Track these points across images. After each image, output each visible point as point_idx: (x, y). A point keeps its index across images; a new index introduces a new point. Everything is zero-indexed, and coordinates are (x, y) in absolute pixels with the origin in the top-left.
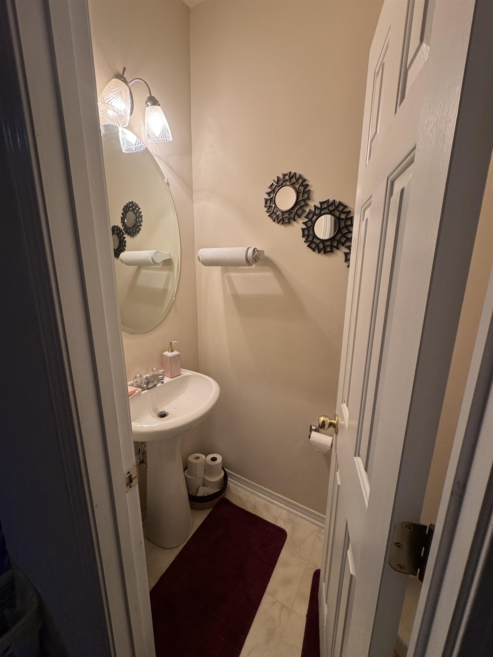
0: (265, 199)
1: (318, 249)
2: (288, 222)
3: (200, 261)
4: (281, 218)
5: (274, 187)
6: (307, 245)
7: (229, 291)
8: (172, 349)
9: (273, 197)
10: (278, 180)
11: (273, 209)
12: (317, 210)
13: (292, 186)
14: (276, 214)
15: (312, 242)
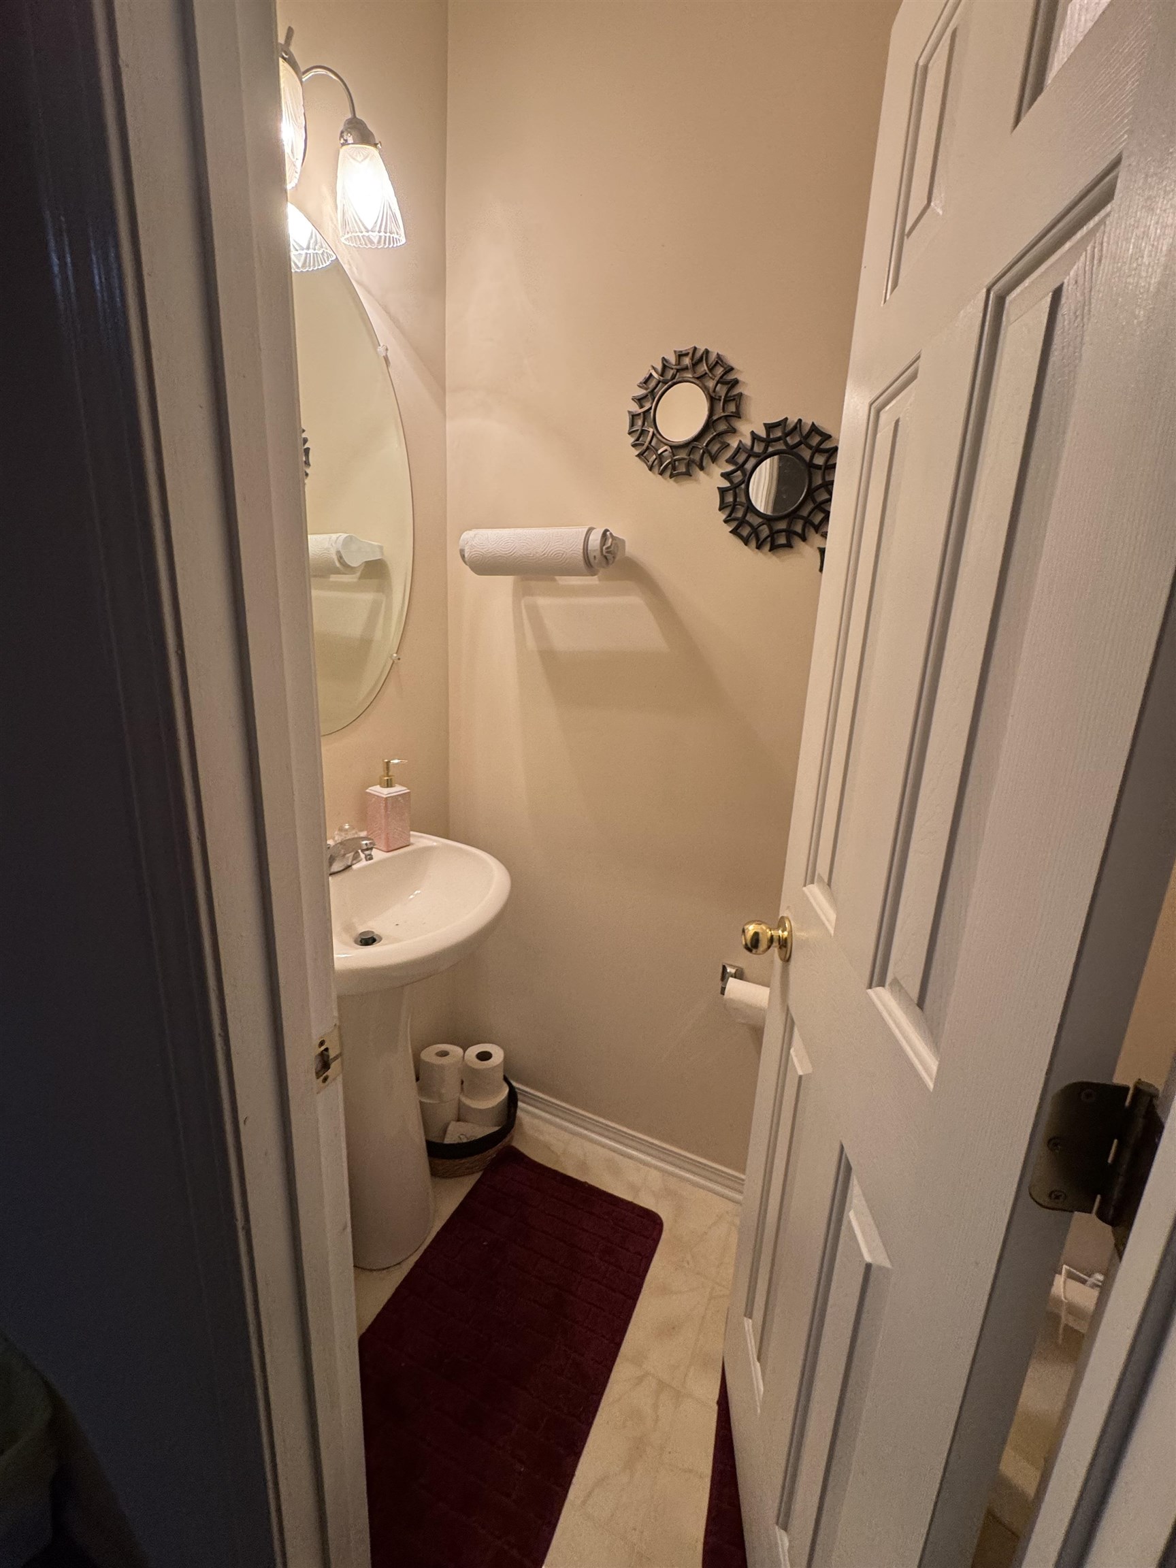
0: (629, 412)
1: (758, 539)
2: (684, 470)
3: (465, 562)
4: (670, 460)
5: (652, 384)
6: (731, 529)
7: (531, 644)
8: (391, 779)
9: (651, 408)
10: (665, 367)
11: (649, 438)
12: (758, 445)
13: (697, 382)
14: (657, 451)
15: (742, 522)
